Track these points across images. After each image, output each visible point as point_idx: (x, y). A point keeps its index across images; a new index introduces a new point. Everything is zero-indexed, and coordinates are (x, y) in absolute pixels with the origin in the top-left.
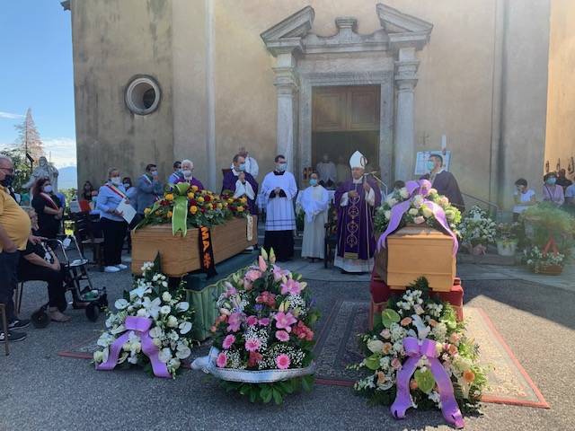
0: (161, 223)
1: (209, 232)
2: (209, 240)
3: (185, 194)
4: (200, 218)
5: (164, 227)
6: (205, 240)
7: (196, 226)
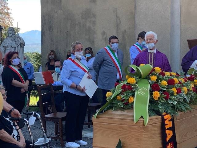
0: (123, 109)
1: (172, 120)
2: (172, 129)
3: (148, 78)
4: (162, 105)
5: (125, 113)
6: (169, 129)
7: (158, 113)
